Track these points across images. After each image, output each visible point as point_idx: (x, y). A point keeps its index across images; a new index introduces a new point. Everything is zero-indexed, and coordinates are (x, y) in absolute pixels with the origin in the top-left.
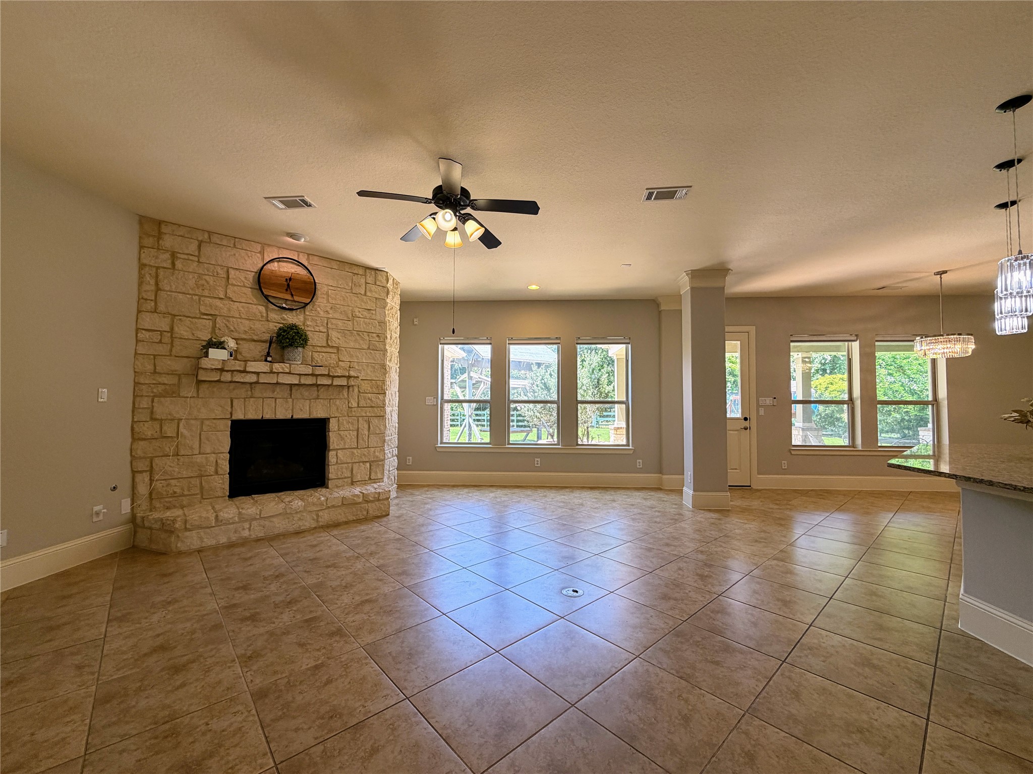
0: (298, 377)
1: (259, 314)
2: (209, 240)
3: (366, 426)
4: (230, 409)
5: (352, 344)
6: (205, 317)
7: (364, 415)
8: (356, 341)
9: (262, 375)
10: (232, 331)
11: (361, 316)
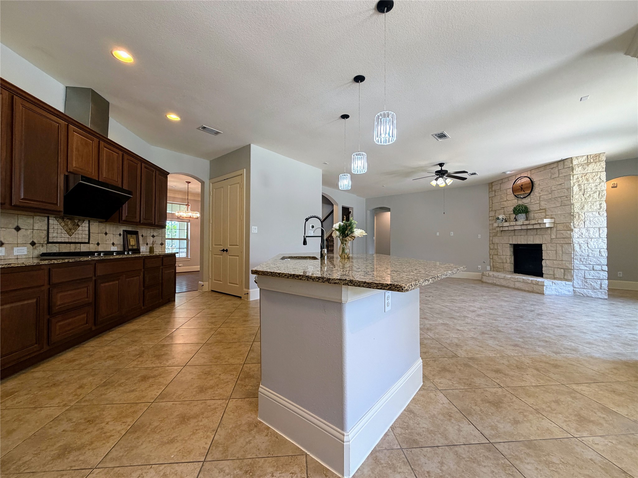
2: (502, 182)
3: (561, 249)
4: (509, 240)
5: (553, 206)
7: (559, 242)
8: (554, 203)
11: (556, 189)
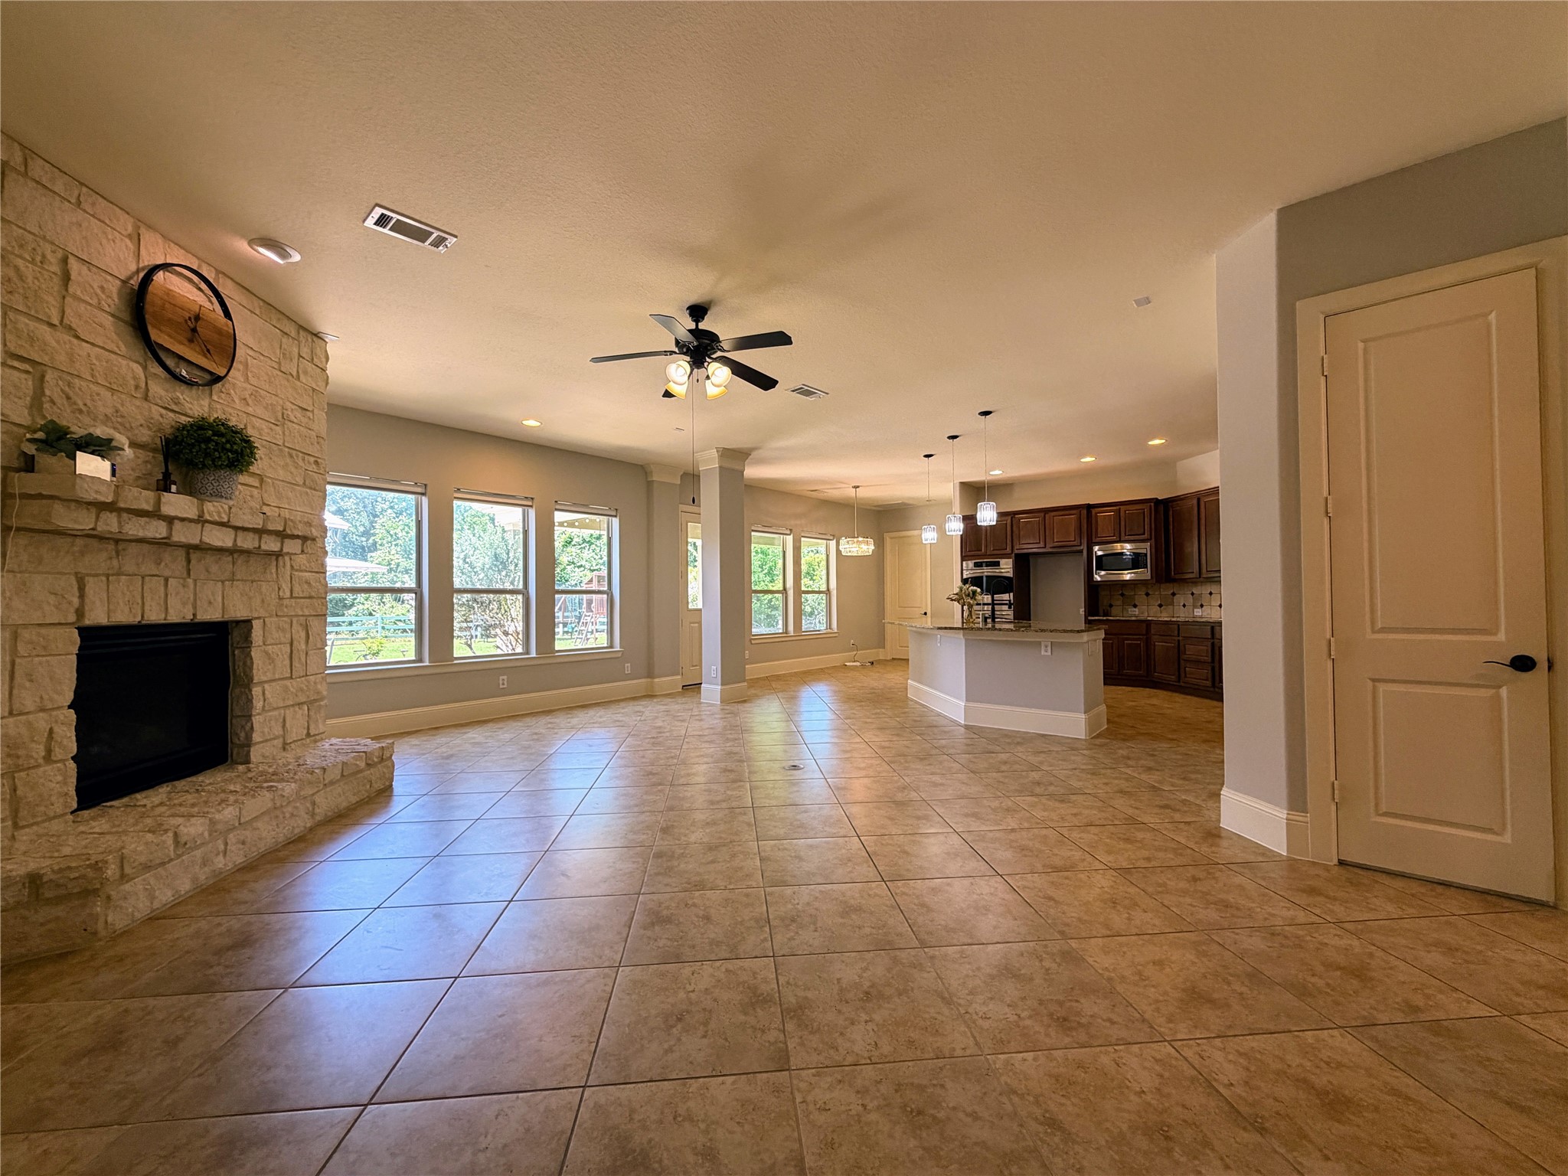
0: (232, 532)
1: (132, 382)
2: (22, 169)
3: (303, 634)
4: (76, 601)
5: (281, 474)
6: (16, 364)
7: (301, 613)
8: (285, 467)
9: (177, 525)
10: (81, 411)
11: (295, 420)
